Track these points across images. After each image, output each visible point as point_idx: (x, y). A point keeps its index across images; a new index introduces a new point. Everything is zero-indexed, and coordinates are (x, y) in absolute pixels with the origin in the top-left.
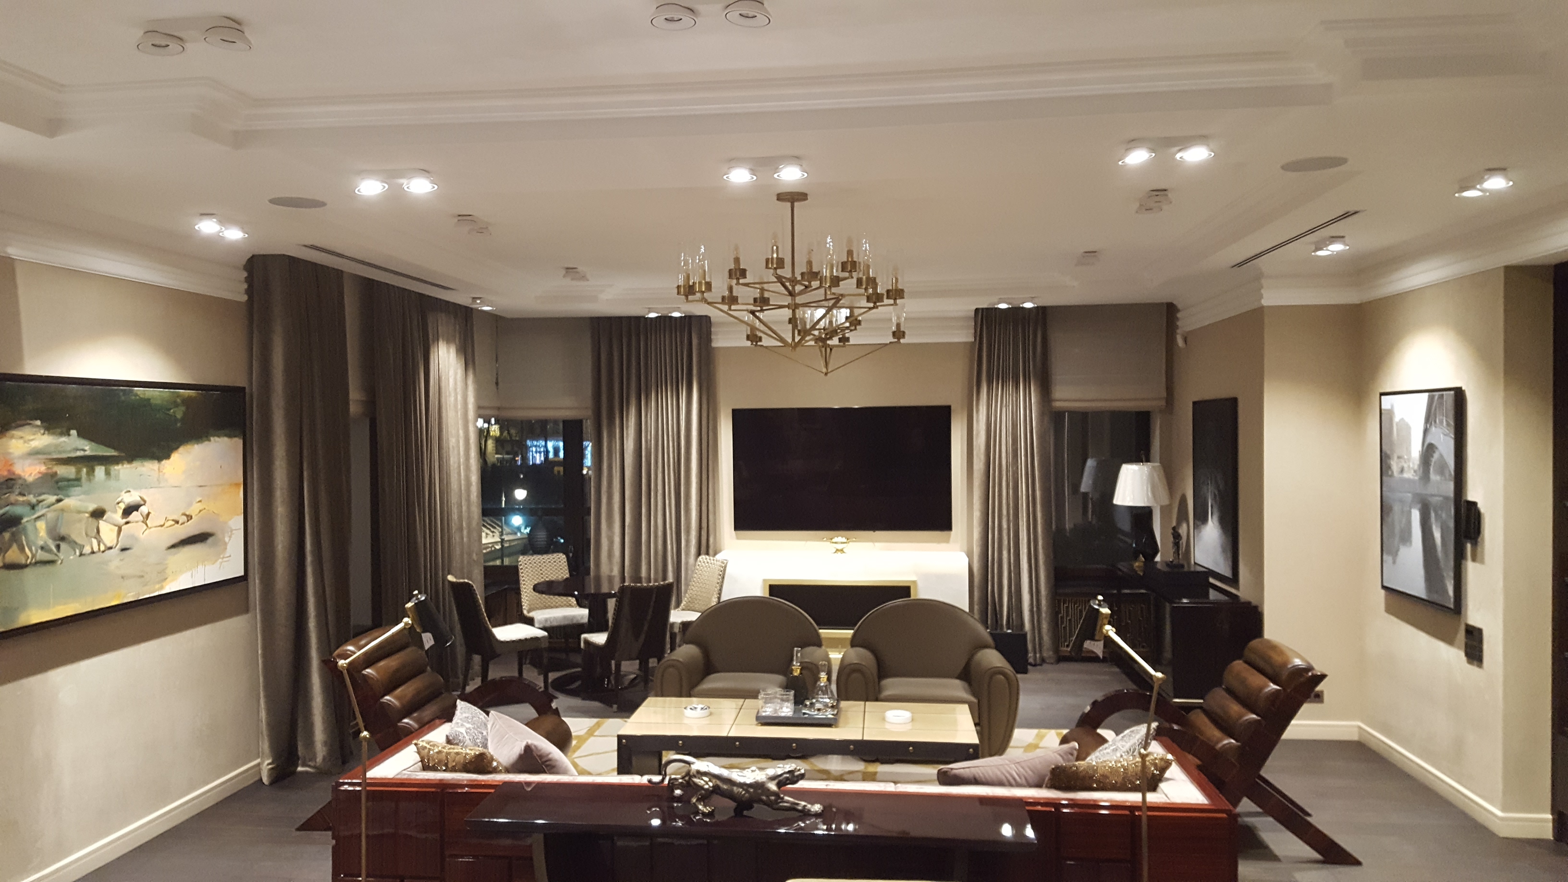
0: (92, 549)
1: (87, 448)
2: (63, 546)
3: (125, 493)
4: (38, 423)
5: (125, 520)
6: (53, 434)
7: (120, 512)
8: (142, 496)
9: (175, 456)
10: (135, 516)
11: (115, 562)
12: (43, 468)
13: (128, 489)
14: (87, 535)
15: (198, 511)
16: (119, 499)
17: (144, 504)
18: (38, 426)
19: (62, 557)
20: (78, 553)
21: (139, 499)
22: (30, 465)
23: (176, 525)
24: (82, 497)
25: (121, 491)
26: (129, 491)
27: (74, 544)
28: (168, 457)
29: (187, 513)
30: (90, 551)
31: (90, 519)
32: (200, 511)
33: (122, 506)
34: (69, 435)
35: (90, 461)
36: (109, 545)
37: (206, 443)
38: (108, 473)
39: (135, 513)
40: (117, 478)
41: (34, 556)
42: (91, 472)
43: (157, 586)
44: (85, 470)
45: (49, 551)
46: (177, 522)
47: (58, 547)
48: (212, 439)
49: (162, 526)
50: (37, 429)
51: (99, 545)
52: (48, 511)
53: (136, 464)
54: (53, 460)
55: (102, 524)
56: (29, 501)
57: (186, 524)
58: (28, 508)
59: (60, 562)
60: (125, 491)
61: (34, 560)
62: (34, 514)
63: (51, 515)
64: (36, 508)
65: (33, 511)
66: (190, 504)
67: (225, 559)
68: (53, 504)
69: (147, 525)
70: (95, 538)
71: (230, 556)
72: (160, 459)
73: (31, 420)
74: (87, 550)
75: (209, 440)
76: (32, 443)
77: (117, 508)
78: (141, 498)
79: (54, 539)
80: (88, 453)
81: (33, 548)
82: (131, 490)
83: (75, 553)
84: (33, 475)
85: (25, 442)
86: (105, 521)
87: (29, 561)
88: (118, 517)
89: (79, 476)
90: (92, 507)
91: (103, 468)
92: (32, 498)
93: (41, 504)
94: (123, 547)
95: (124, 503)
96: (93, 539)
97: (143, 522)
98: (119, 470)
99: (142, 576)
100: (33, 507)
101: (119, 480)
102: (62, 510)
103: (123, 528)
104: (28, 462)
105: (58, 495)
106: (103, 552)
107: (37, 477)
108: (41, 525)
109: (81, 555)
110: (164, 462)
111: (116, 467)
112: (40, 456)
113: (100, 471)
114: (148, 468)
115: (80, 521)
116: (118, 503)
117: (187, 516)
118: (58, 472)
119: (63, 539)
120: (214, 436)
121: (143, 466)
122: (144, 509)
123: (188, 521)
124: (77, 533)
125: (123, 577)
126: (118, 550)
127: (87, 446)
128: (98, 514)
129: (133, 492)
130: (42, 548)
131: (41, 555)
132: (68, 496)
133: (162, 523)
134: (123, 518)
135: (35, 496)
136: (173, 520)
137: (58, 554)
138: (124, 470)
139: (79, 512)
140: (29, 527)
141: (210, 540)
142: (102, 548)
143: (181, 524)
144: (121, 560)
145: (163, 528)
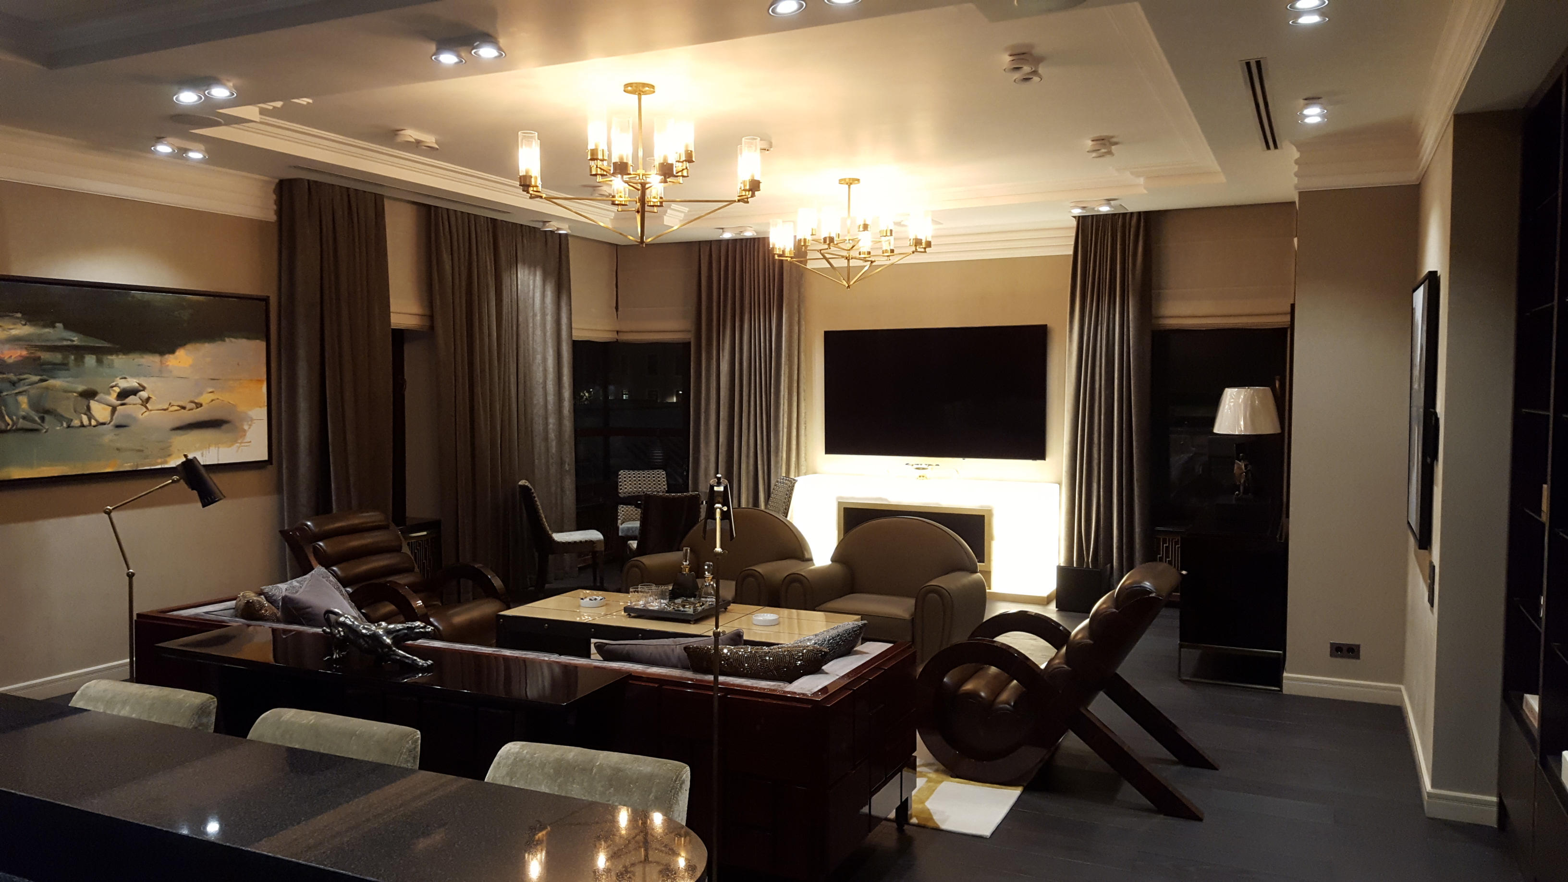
0: (82, 422)
1: (75, 339)
2: (48, 418)
3: (121, 379)
4: (19, 315)
5: (119, 402)
6: (34, 325)
7: (115, 395)
8: (140, 383)
9: (181, 353)
10: (131, 399)
11: (109, 437)
12: (24, 353)
13: (124, 376)
14: (75, 411)
15: (210, 400)
16: (114, 384)
17: (143, 390)
18: (18, 318)
19: (47, 427)
20: (65, 425)
21: (137, 385)
22: (10, 349)
23: (183, 410)
24: (70, 379)
25: (117, 377)
26: (125, 378)
27: (60, 418)
28: (172, 352)
29: (196, 401)
30: (79, 424)
31: (79, 398)
32: (212, 401)
33: (117, 390)
34: (54, 327)
35: (80, 351)
36: (101, 420)
37: (220, 342)
38: (99, 361)
39: (132, 397)
40: (111, 365)
41: (14, 424)
42: (80, 360)
43: (159, 461)
44: (73, 357)
45: (33, 421)
46: (184, 408)
47: (42, 419)
48: (227, 339)
49: (165, 410)
50: (18, 321)
51: (90, 420)
52: (30, 388)
53: (131, 356)
54: (36, 346)
55: (93, 404)
56: (9, 378)
57: (194, 410)
58: (8, 385)
59: (44, 431)
60: (120, 377)
61: (14, 427)
62: (14, 390)
63: (33, 391)
64: (17, 385)
65: (14, 387)
66: (201, 394)
67: (243, 444)
68: (37, 383)
69: (146, 408)
70: (85, 414)
71: (250, 442)
72: (162, 353)
73: (13, 312)
74: (76, 423)
75: (224, 341)
76: (12, 331)
77: (112, 392)
78: (139, 384)
79: (37, 411)
80: (75, 343)
81: (14, 418)
82: (127, 377)
83: (62, 425)
84: (13, 357)
85: (4, 330)
86: (96, 401)
87: (9, 428)
88: (112, 398)
89: (66, 362)
90: (81, 388)
91: (94, 357)
92: (12, 376)
93: (23, 382)
94: (118, 424)
95: (119, 387)
96: (82, 415)
97: (142, 405)
98: (112, 360)
99: (142, 451)
100: (14, 384)
101: (113, 367)
102: (47, 388)
103: (118, 408)
104: (7, 346)
105: (42, 376)
106: (94, 426)
107: (16, 360)
108: (23, 400)
109: (69, 427)
110: (167, 356)
111: (110, 357)
112: (21, 343)
113: (90, 360)
114: (150, 360)
115: (68, 398)
116: (112, 387)
117: (196, 403)
118: (42, 357)
119: (48, 412)
120: (229, 337)
121: (143, 358)
122: (144, 395)
123: (197, 408)
124: (65, 408)
125: (118, 449)
126: (112, 426)
127: (74, 337)
128: (89, 395)
129: (129, 379)
130: (24, 418)
131: (22, 423)
132: (54, 378)
133: (165, 408)
134: (118, 400)
135: (15, 375)
136: (178, 406)
137: (42, 424)
138: (119, 361)
139: (66, 391)
140: (10, 401)
141: (225, 427)
142: (93, 423)
143: (189, 410)
144: (115, 435)
145: (167, 411)
